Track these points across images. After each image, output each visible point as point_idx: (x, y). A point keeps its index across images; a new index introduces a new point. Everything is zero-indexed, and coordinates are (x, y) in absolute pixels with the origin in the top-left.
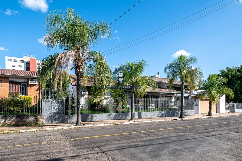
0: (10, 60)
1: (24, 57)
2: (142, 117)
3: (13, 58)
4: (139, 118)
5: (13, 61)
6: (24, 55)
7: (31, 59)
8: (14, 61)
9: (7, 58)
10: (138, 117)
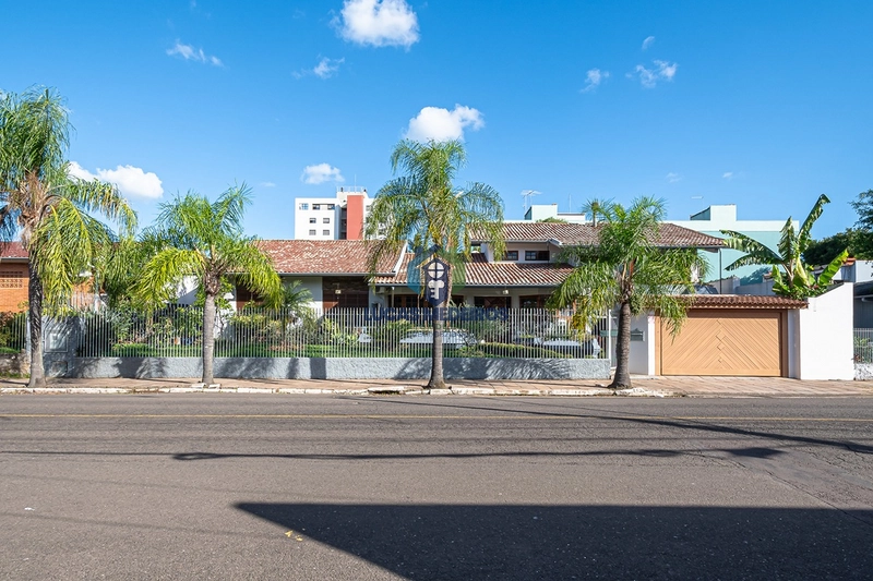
0: (305, 206)
1: (339, 193)
2: (329, 375)
3: (311, 202)
4: (314, 377)
5: (311, 207)
6: (339, 188)
7: (349, 197)
8: (314, 208)
9: (299, 201)
10: (309, 375)
